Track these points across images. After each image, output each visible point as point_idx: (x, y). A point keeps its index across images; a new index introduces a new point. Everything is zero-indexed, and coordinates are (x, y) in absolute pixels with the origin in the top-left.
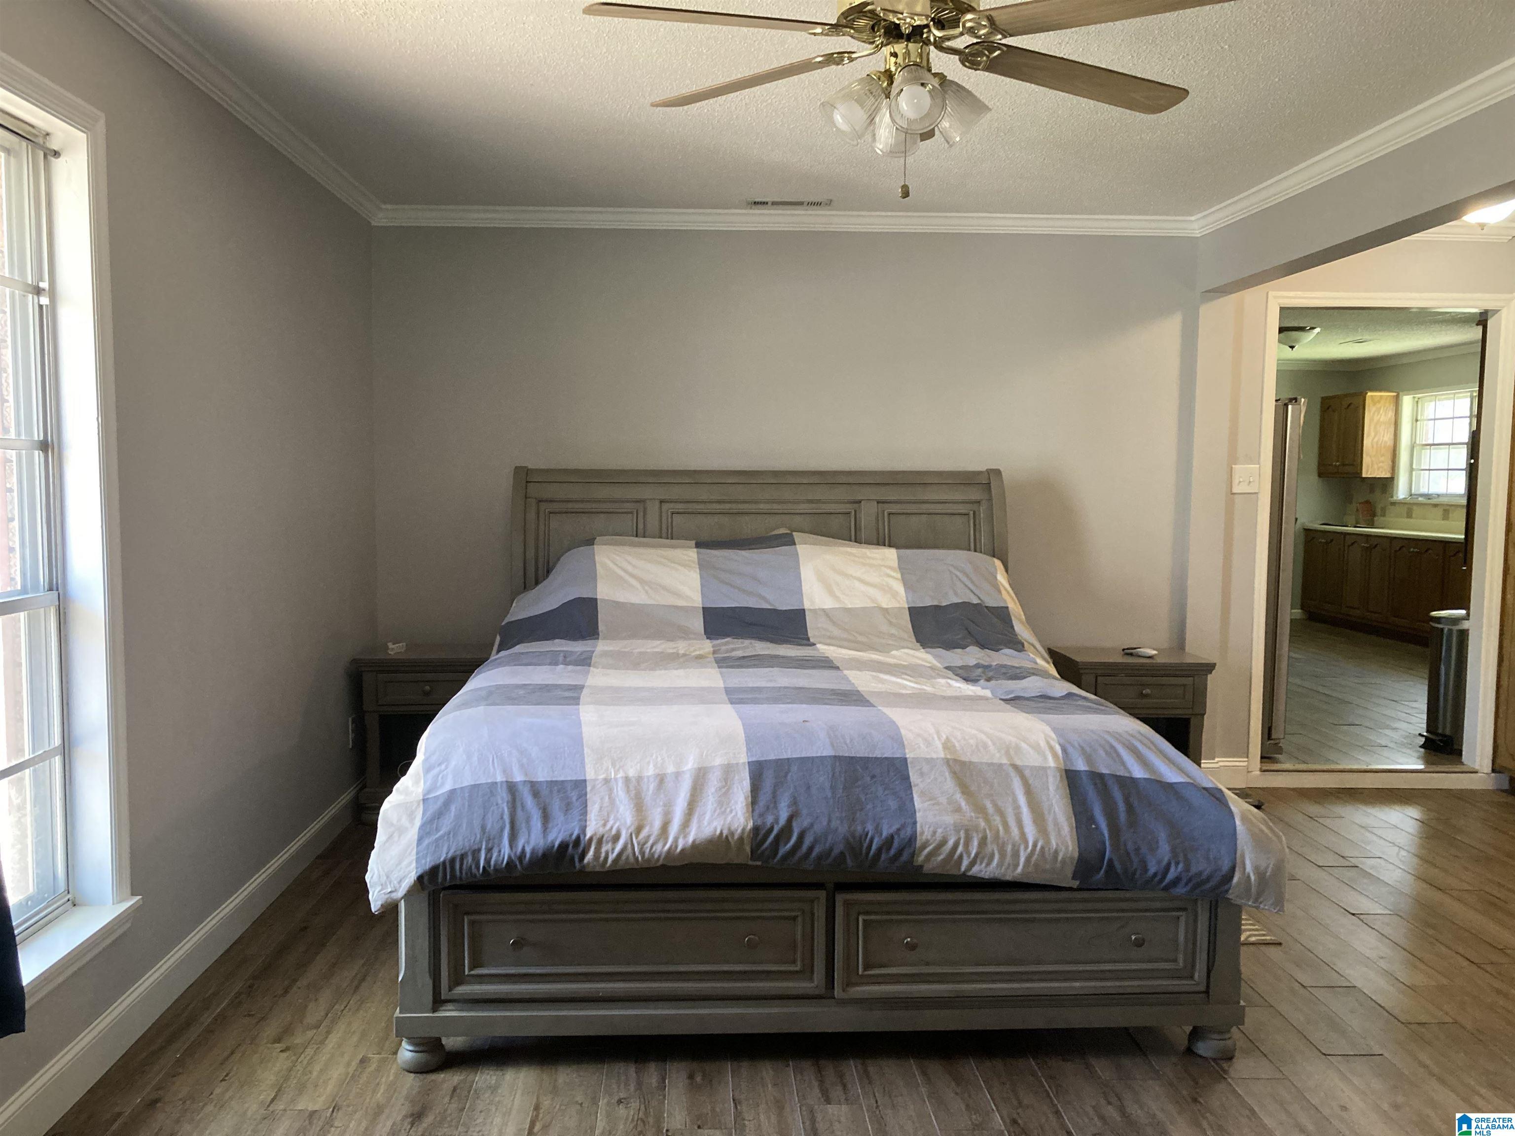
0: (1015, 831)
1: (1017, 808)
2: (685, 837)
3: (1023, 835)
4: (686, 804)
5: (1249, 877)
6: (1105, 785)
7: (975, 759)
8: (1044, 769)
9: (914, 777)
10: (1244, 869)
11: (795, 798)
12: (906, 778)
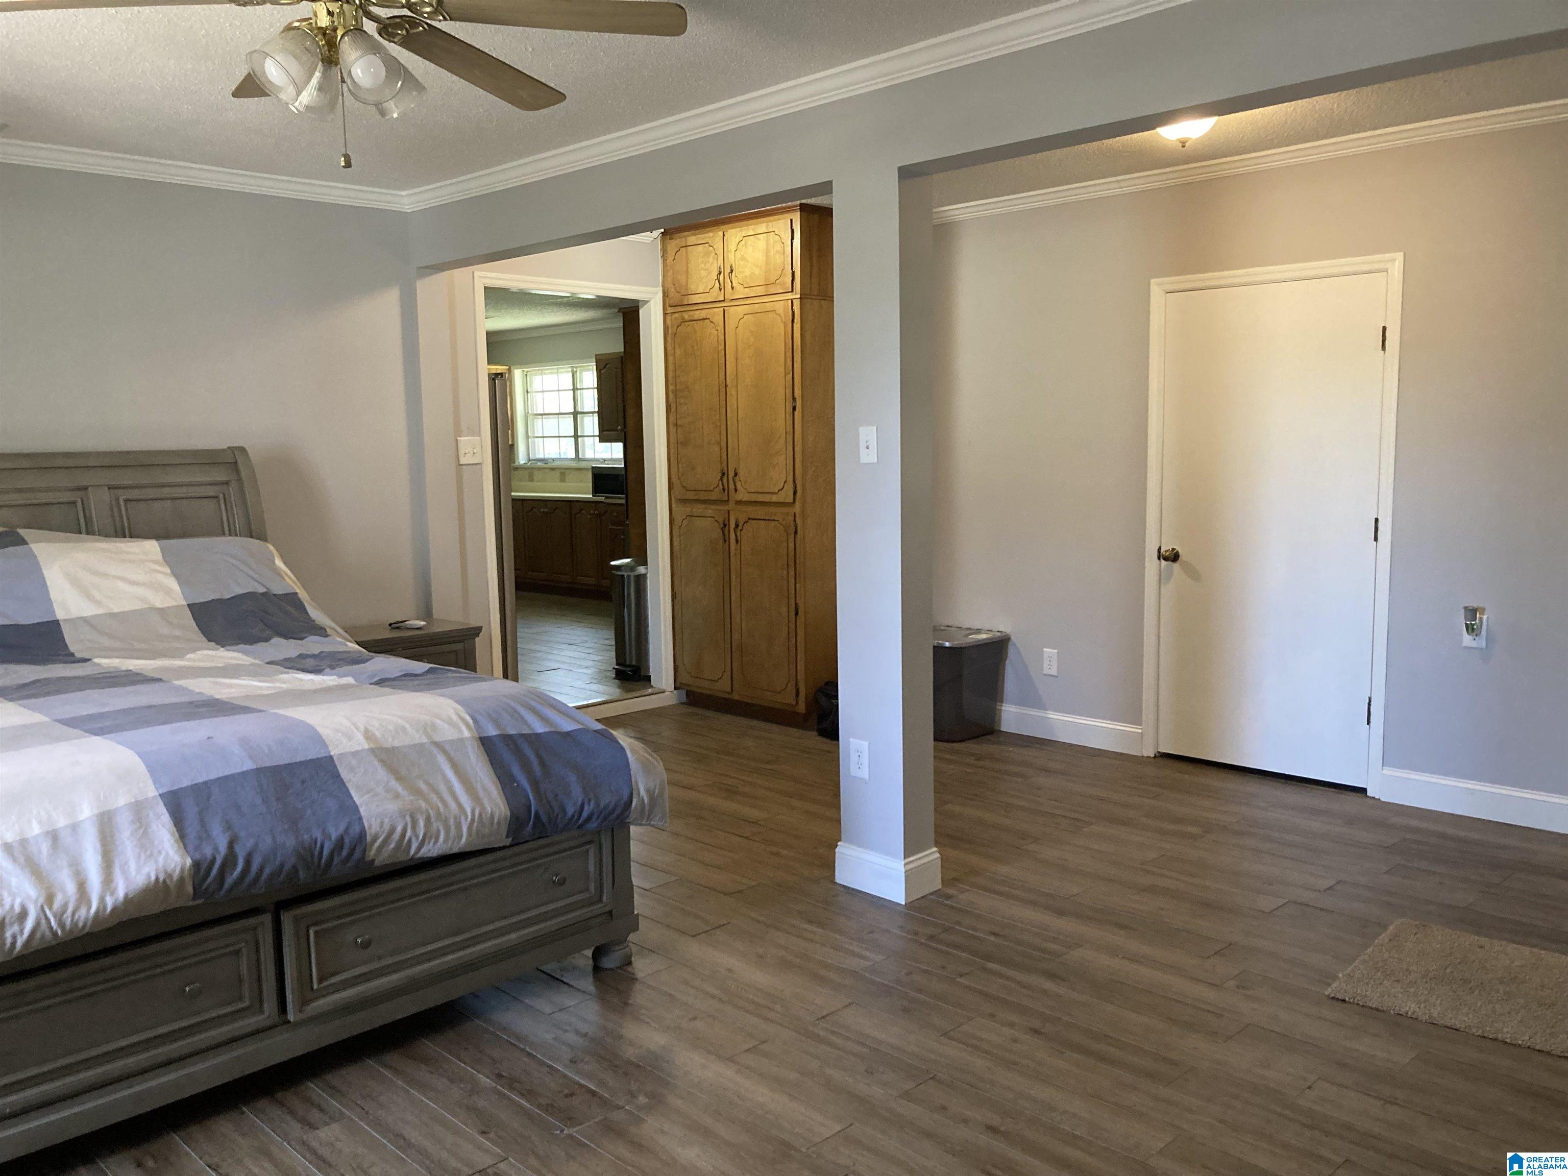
0: (453, 805)
1: (447, 782)
2: (112, 894)
3: (460, 805)
4: (100, 858)
5: (643, 800)
6: (516, 745)
7: (397, 743)
8: (462, 740)
9: (344, 774)
10: (639, 793)
11: (227, 822)
12: (337, 776)
